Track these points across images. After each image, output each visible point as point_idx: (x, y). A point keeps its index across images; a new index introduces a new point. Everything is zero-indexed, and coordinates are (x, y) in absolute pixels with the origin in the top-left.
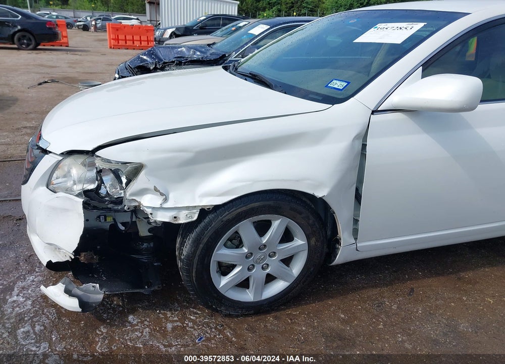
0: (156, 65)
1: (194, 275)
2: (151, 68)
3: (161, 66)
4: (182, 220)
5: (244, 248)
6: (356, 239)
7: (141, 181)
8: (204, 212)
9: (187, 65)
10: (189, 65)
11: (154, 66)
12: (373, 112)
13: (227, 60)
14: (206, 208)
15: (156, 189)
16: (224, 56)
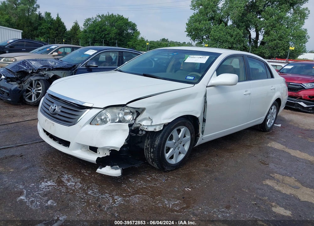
0: (33, 70)
1: (160, 152)
2: (30, 72)
3: (36, 71)
4: (157, 130)
5: (173, 140)
6: (203, 135)
7: (144, 115)
8: (165, 126)
9: (54, 70)
10: (55, 70)
11: (31, 71)
12: (207, 87)
13: (76, 68)
14: (166, 124)
15: (149, 118)
16: (75, 66)
